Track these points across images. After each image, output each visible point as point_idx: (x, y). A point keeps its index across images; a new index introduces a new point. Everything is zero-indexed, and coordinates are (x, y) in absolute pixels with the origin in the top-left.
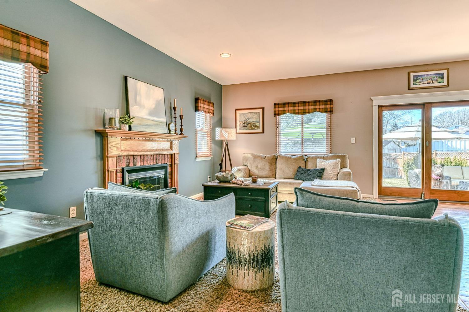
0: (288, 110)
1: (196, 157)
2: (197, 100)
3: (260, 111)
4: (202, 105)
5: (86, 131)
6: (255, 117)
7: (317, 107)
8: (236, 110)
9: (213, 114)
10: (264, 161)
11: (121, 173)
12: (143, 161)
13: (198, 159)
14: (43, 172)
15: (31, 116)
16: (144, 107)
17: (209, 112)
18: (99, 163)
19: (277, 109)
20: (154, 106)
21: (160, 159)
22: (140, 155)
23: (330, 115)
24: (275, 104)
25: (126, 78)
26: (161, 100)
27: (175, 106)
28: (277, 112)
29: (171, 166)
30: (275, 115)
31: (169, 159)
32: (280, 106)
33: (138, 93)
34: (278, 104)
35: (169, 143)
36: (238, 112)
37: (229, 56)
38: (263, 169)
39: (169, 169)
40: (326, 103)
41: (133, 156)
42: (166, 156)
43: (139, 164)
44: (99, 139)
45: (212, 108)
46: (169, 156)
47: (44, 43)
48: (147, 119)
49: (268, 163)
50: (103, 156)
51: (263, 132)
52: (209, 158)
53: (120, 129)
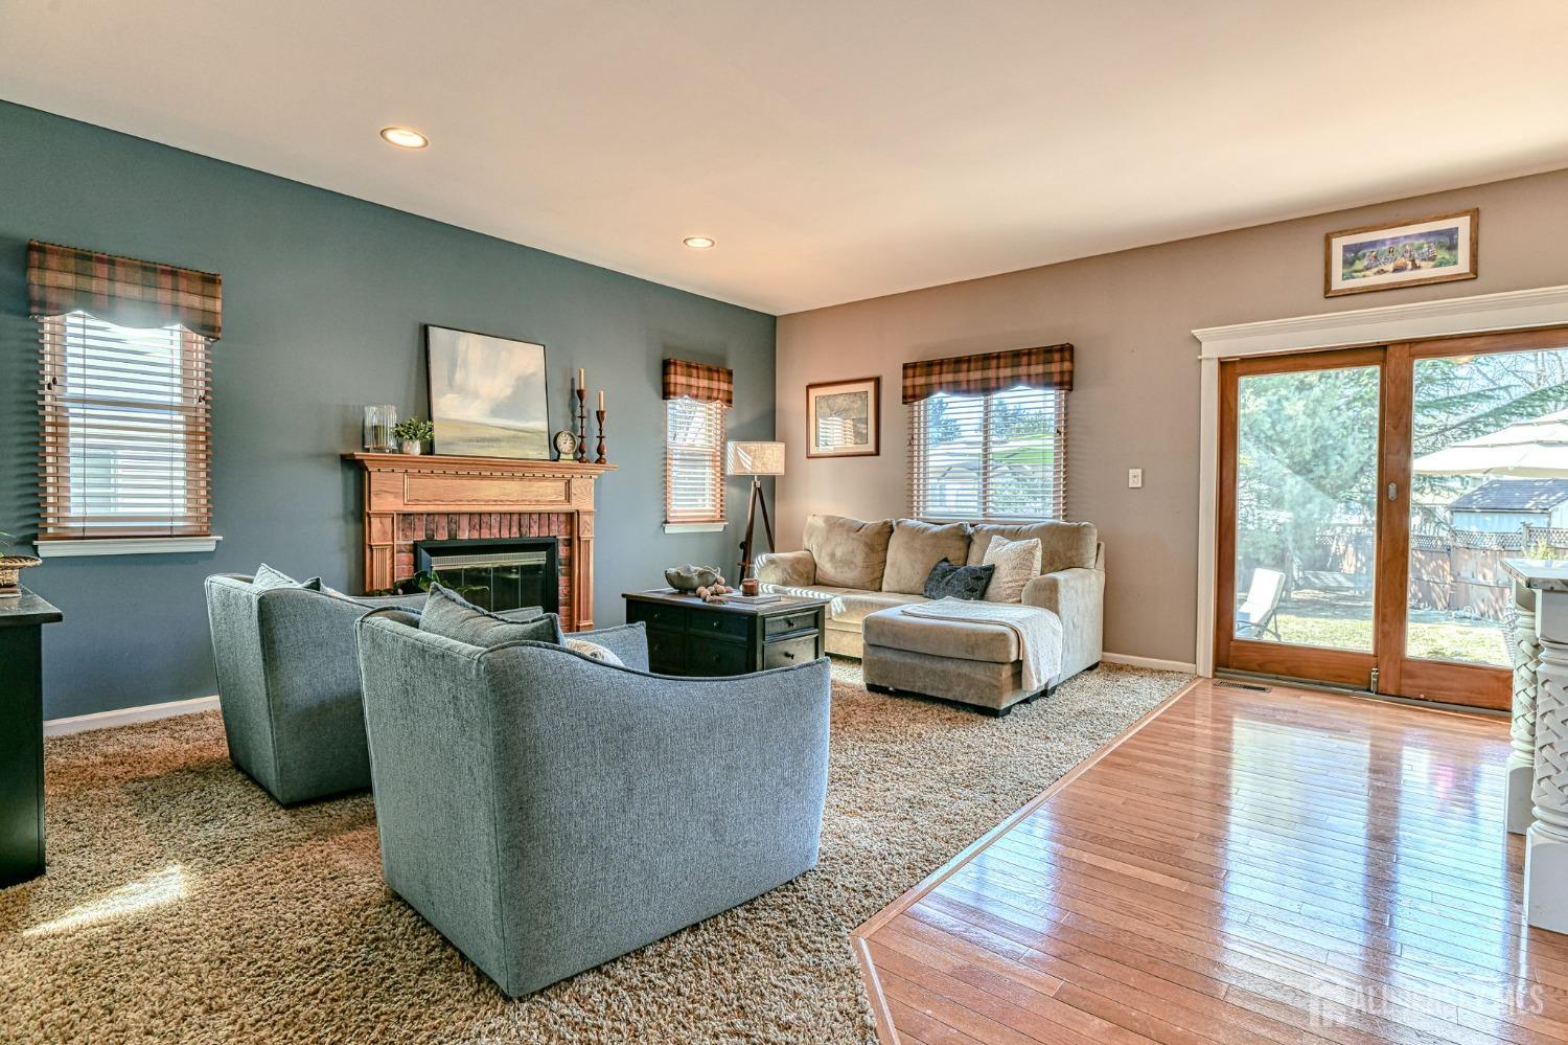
0: (941, 384)
1: (666, 522)
2: (666, 365)
3: (869, 387)
4: (682, 380)
5: (318, 456)
6: (856, 406)
7: (1023, 370)
8: (810, 387)
9: (729, 401)
10: (853, 539)
11: (412, 555)
12: (478, 527)
13: (669, 529)
14: (214, 543)
15: (193, 429)
16: (476, 395)
17: (709, 398)
18: (352, 528)
19: (909, 382)
20: (508, 391)
21: (532, 524)
22: (471, 514)
23: (1066, 394)
24: (905, 367)
25: (425, 330)
26: (534, 374)
27: (583, 387)
28: (910, 392)
29: (569, 543)
30: (909, 397)
31: (562, 527)
32: (918, 371)
33: (459, 362)
34: (914, 366)
35: (561, 485)
36: (814, 393)
37: (709, 243)
38: (848, 563)
39: (562, 552)
40: (1048, 356)
41: (448, 514)
42: (554, 518)
43: (464, 535)
44: (351, 474)
45: (724, 386)
46: (562, 518)
47: (210, 280)
48: (488, 426)
49: (862, 547)
50: (359, 514)
51: (877, 453)
52: (719, 528)
53: (401, 452)
